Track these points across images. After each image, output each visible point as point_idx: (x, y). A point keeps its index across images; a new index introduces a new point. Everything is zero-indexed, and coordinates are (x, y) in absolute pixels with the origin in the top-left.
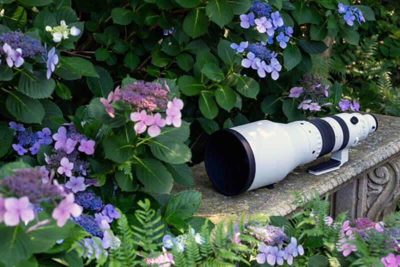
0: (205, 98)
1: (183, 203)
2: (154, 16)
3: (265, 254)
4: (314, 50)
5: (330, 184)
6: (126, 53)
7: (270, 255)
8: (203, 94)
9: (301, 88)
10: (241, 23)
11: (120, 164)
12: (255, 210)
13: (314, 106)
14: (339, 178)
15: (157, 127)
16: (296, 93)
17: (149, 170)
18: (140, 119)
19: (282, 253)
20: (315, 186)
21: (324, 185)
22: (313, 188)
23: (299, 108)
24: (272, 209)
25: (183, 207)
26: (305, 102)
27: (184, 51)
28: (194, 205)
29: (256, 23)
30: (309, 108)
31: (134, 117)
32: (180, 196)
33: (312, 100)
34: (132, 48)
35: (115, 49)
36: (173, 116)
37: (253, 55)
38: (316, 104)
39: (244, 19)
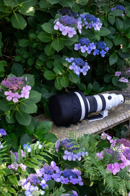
0: (58, 81)
1: (44, 126)
2: (37, 44)
3: (67, 155)
4: (125, 56)
5: (122, 118)
6: (28, 58)
7: (69, 156)
8: (57, 79)
9: (120, 72)
10: (75, 48)
11: (5, 112)
12: (81, 130)
13: (125, 80)
14: (127, 115)
15: (17, 98)
16: (118, 74)
17: (21, 114)
18: (9, 94)
19: (75, 155)
20: (114, 119)
21: (118, 119)
22: (113, 120)
23: (119, 81)
24: (88, 130)
25: (44, 129)
26: (122, 78)
27: (51, 59)
28: (48, 128)
29: (81, 48)
30: (123, 81)
31: (6, 93)
32: (43, 124)
33: (124, 77)
34: (31, 56)
35: (24, 56)
36: (25, 94)
37: (75, 64)
38: (126, 79)
39: (77, 46)
